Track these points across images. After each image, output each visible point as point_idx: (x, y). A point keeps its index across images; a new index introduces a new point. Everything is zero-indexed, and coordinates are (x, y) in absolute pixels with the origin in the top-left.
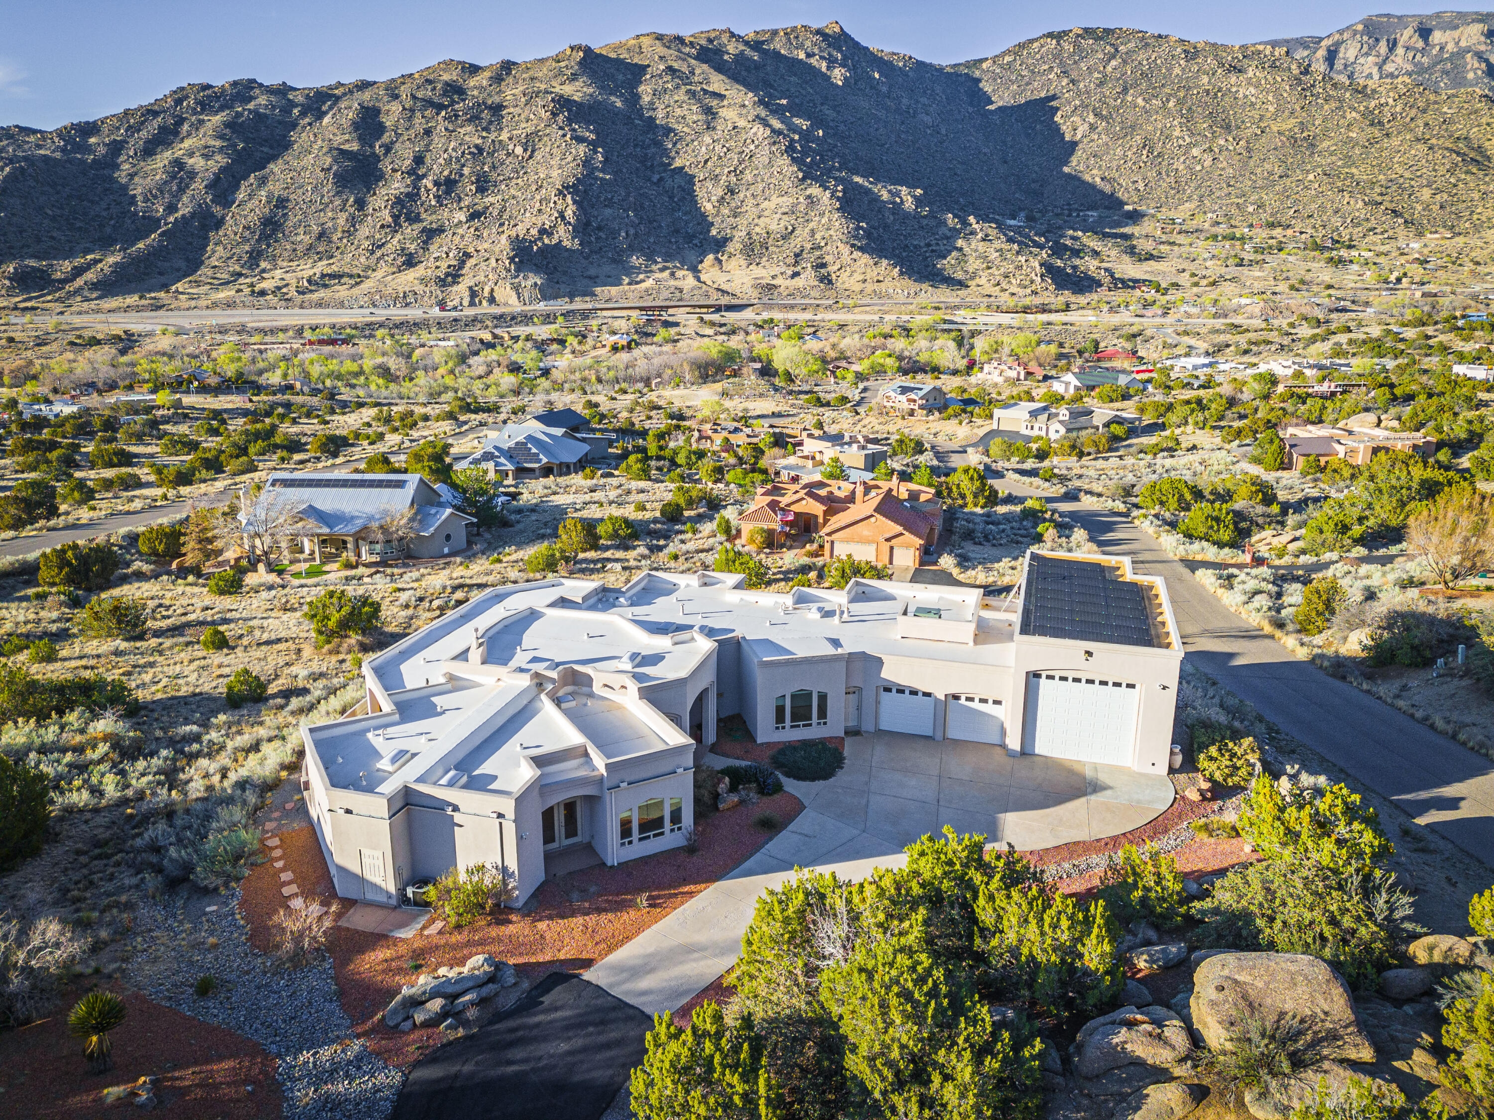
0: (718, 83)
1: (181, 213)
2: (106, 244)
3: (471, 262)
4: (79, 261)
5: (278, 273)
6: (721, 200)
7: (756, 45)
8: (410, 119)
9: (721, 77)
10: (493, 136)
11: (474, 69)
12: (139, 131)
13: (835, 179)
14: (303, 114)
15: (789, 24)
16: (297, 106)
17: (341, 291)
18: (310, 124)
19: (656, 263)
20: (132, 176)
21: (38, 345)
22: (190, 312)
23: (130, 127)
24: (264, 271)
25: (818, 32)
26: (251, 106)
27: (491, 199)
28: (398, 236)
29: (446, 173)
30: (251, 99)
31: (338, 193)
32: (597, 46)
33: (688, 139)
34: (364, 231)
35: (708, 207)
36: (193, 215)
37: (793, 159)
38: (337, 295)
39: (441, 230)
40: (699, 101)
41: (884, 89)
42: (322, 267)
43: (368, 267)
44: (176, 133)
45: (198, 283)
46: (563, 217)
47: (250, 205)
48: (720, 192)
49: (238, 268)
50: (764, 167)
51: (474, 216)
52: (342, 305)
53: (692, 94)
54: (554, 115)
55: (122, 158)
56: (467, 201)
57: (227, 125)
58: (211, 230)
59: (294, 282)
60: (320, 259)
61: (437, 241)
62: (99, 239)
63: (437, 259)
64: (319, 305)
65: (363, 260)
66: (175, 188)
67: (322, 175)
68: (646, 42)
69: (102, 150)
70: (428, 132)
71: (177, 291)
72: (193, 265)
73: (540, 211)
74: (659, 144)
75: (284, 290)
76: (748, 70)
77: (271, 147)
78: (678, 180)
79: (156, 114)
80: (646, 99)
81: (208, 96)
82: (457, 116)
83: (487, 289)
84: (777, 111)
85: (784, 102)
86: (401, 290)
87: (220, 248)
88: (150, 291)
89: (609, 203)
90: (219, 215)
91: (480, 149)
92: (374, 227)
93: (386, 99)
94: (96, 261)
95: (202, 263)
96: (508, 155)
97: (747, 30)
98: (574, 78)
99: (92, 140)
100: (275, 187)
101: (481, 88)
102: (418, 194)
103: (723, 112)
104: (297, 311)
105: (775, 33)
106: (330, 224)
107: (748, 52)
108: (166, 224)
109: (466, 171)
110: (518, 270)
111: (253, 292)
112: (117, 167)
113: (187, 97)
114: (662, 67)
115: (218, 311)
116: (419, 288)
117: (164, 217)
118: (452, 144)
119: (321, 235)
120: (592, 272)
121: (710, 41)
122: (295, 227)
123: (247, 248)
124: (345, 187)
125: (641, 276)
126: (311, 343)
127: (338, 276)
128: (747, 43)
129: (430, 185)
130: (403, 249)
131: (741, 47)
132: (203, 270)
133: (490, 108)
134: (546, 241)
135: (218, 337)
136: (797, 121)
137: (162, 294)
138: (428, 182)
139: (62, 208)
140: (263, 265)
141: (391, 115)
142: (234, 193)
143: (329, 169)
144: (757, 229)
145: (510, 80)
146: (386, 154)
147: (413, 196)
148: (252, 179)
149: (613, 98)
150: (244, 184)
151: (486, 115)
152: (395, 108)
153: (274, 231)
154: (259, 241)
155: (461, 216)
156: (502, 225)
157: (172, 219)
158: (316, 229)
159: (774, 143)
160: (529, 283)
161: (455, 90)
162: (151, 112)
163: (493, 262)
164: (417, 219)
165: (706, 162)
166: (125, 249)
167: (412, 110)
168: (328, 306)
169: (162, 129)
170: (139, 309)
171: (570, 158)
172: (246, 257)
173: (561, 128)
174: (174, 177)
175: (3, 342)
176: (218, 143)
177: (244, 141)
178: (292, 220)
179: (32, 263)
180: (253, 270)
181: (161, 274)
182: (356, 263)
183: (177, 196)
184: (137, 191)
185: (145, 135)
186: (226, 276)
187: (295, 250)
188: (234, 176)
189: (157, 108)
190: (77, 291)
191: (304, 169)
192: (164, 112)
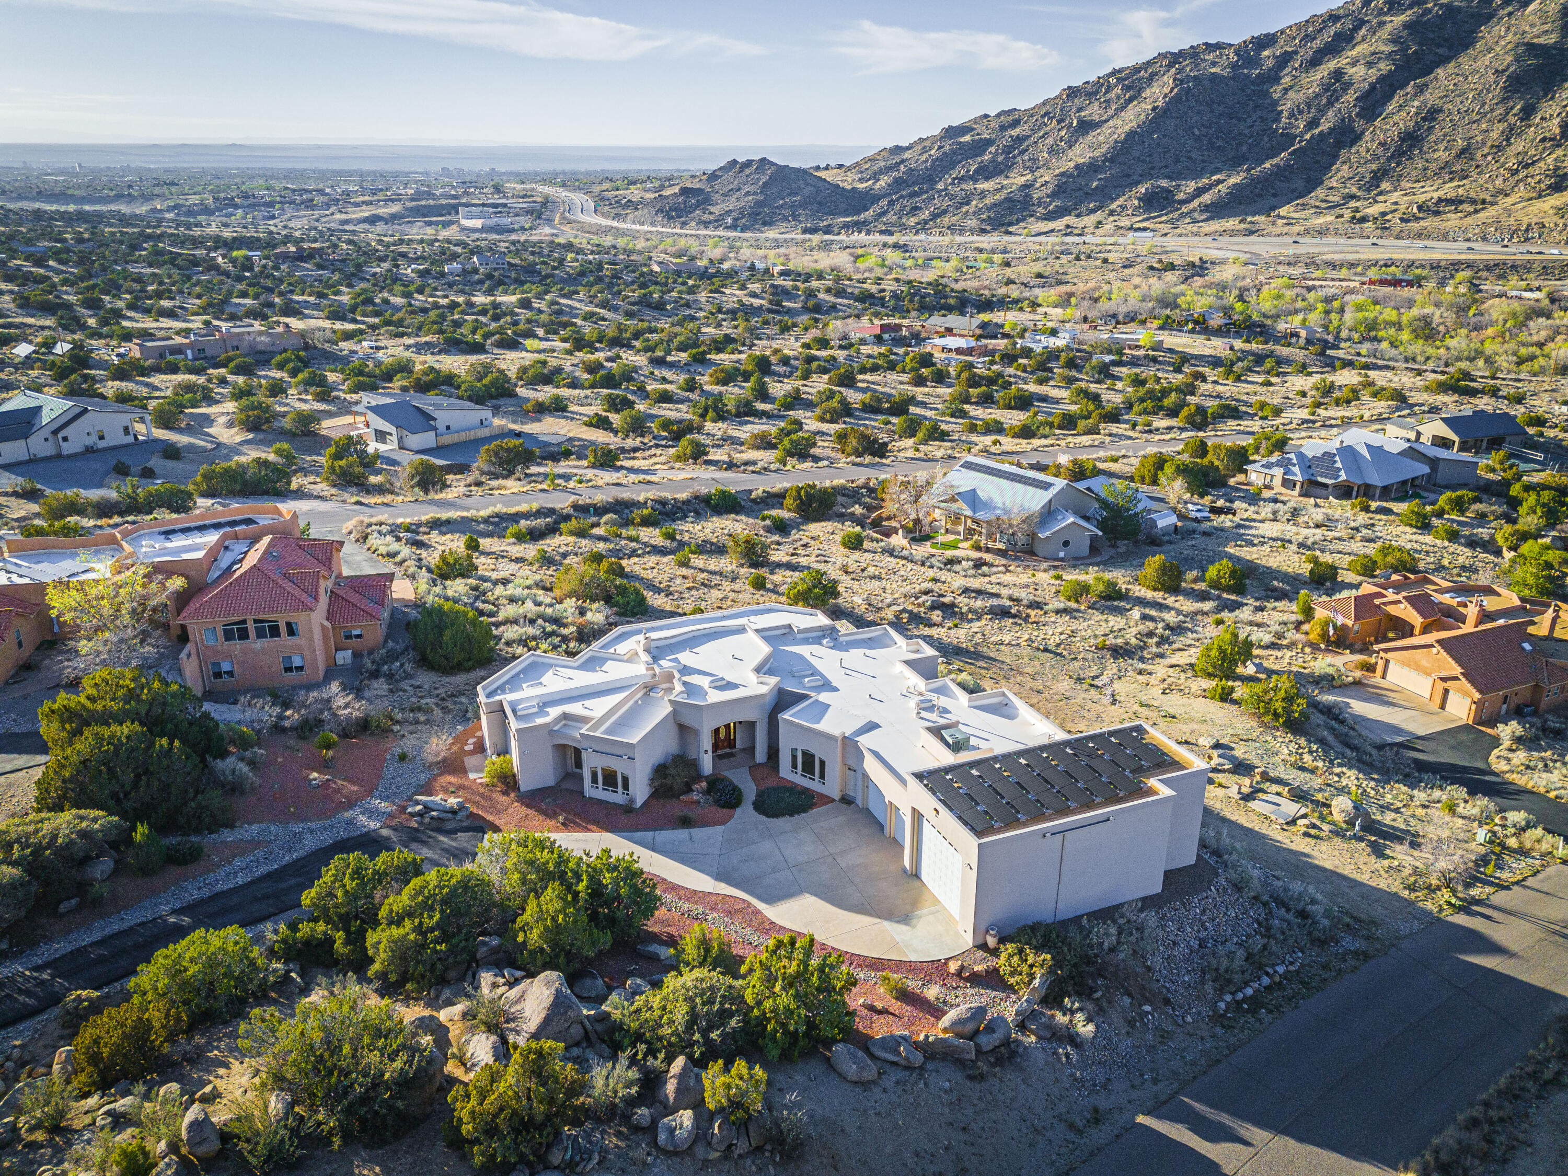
1: (1320, 129)
2: (1235, 163)
4: (1204, 182)
5: (1395, 197)
12: (1313, 39)
14: (1507, 2)
17: (1452, 220)
18: (1509, 15)
21: (1125, 267)
22: (1280, 239)
23: (1307, 36)
24: (1381, 193)
28: (1559, 153)
31: (1504, 100)
34: (1518, 145)
36: (1331, 131)
38: (1445, 225)
42: (1448, 190)
43: (1501, 192)
44: (1350, 39)
45: (1305, 207)
47: (1396, 118)
49: (1354, 190)
52: (1445, 237)
55: (1285, 71)
57: (1407, 26)
58: (1345, 147)
59: (1402, 208)
60: (1451, 180)
62: (1232, 158)
65: (1499, 182)
66: (1324, 101)
67: (1492, 78)
69: (1270, 63)
71: (1279, 215)
72: (1311, 185)
75: (1388, 217)
77: (1449, 49)
79: (1337, 19)
86: (1526, 220)
87: (1345, 167)
88: (1253, 215)
90: (1359, 131)
92: (1532, 141)
94: (1219, 182)
95: (1321, 183)
99: (1265, 53)
100: (1431, 97)
104: (1392, 242)
106: (1479, 139)
108: (1301, 141)
111: (1354, 218)
112: (1277, 80)
117: (1302, 135)
119: (1463, 151)
122: (1436, 143)
123: (1374, 167)
124: (1516, 91)
126: (1372, 282)
127: (1457, 202)
130: (1557, 169)
132: (1320, 192)
137: (1263, 219)
139: (1209, 127)
140: (1385, 185)
142: (1385, 104)
143: (1505, 71)
148: (1409, 89)
150: (1399, 93)
153: (1411, 148)
154: (1389, 159)
157: (1308, 136)
158: (1460, 144)
162: (1333, 17)
166: (1249, 170)
169: (1338, 36)
170: (1233, 233)
172: (1368, 177)
174: (1327, 90)
175: (1099, 262)
176: (1387, 49)
177: (1420, 44)
178: (1438, 133)
179: (1164, 183)
180: (1369, 190)
181: (1274, 195)
182: (1490, 186)
183: (1322, 111)
184: (1285, 108)
185: (1318, 43)
186: (1336, 199)
187: (1426, 169)
188: (1391, 86)
189: (1340, 12)
190: (1190, 213)
191: (1475, 72)
192: (1348, 15)
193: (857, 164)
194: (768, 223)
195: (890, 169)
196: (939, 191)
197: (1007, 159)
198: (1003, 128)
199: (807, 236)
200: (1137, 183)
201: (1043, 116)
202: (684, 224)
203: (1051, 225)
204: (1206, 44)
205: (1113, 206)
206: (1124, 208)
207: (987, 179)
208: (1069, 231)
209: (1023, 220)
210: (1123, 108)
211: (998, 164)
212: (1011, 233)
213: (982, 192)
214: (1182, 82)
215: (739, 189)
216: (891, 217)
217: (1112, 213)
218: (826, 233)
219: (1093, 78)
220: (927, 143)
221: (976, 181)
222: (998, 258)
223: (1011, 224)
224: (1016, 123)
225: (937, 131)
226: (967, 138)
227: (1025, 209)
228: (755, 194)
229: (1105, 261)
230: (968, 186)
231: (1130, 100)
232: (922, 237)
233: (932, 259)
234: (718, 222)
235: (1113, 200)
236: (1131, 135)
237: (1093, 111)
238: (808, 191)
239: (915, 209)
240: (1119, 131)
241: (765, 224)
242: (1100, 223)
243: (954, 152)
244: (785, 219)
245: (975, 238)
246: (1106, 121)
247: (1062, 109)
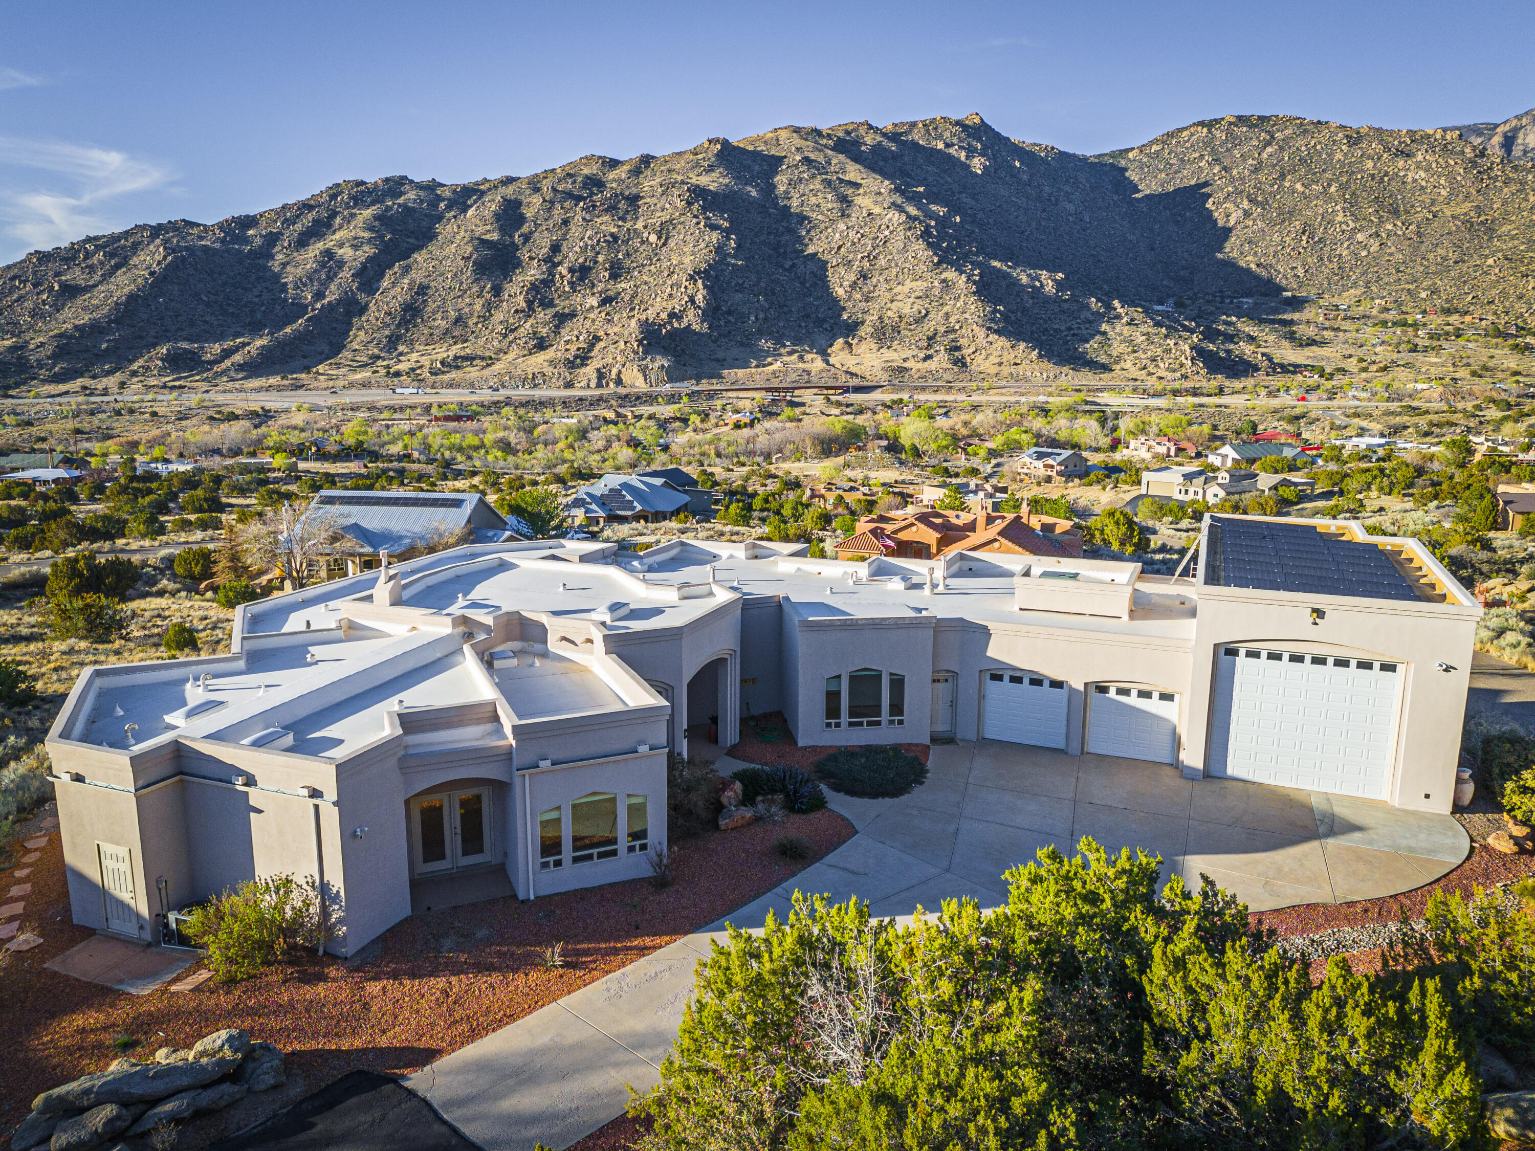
0: (854, 172)
1: (327, 300)
2: (255, 329)
3: (602, 344)
4: (229, 344)
5: (414, 356)
6: (854, 285)
7: (894, 137)
8: (549, 210)
9: (858, 166)
10: (628, 225)
11: (614, 163)
12: (295, 223)
13: (972, 263)
14: (449, 207)
15: (927, 116)
16: (443, 200)
17: (473, 372)
18: (455, 217)
19: (785, 346)
20: (284, 265)
22: (327, 392)
23: (286, 220)
24: (401, 354)
25: (958, 123)
26: (400, 201)
27: (623, 285)
28: (531, 321)
29: (581, 260)
30: (401, 194)
31: (476, 281)
32: (734, 140)
33: (822, 226)
34: (498, 316)
35: (840, 292)
36: (339, 301)
37: (929, 244)
38: (467, 376)
39: (573, 315)
40: (835, 190)
41: (1025, 177)
42: (456, 350)
43: (501, 350)
44: (329, 225)
45: (338, 366)
46: (692, 300)
47: (392, 292)
48: (853, 277)
49: (376, 351)
50: (899, 252)
51: (606, 301)
52: (472, 385)
53: (828, 183)
54: (689, 203)
55: (276, 249)
56: (600, 287)
57: (376, 218)
58: (355, 316)
59: (428, 364)
60: (455, 343)
61: (569, 324)
62: (250, 323)
63: (567, 342)
64: (451, 385)
65: (495, 343)
66: (324, 277)
67: (462, 263)
68: (783, 134)
69: (258, 241)
70: (566, 222)
71: (317, 373)
72: (336, 348)
73: (670, 295)
74: (792, 231)
75: (418, 372)
76: (885, 160)
77: (417, 239)
78: (811, 266)
79: (310, 208)
80: (781, 189)
81: (361, 192)
82: (594, 206)
83: (614, 371)
84: (914, 199)
85: (921, 189)
86: (530, 371)
87: (362, 333)
88: (293, 373)
89: (740, 289)
90: (363, 302)
91: (615, 237)
92: (509, 312)
93: (528, 192)
94: (245, 345)
95: (344, 346)
96: (643, 242)
97: (885, 123)
98: (710, 169)
99: (251, 232)
100: (417, 276)
101: (620, 181)
102: (553, 281)
103: (859, 200)
105: (913, 125)
106: (467, 310)
107: (885, 143)
108: (313, 310)
109: (601, 258)
110: (646, 352)
111: (388, 373)
112: (272, 257)
113: (342, 192)
114: (798, 158)
115: (354, 391)
116: (548, 370)
117: (312, 304)
118: (589, 233)
119: (458, 320)
120: (720, 355)
121: (848, 133)
122: (434, 312)
123: (387, 333)
124: (483, 274)
125: (770, 359)
126: (437, 419)
127: (470, 358)
128: (884, 135)
129: (565, 272)
130: (535, 333)
131: (879, 138)
132: (346, 354)
133: (627, 198)
134: (676, 325)
135: (349, 413)
136: (934, 208)
137: (303, 376)
138: (563, 269)
139: (217, 294)
140: (401, 348)
141: (533, 206)
142: (379, 281)
143: (469, 258)
144: (890, 313)
145: (648, 172)
146: (524, 244)
147: (548, 282)
148: (396, 268)
149: (748, 188)
150: (388, 273)
151: (623, 205)
152: (537, 200)
153: (414, 316)
154: (399, 326)
155: (593, 301)
156: (632, 309)
157: (318, 306)
158: (453, 314)
159: (910, 229)
160: (657, 365)
161: (594, 183)
162: (306, 206)
163: (621, 345)
164: (551, 304)
165: (839, 248)
166: (273, 334)
167: (552, 202)
168: (458, 385)
169: (316, 222)
170: (279, 388)
171: (703, 245)
172: (385, 341)
173: (695, 217)
174: (323, 266)
175: (147, 416)
176: (367, 235)
177: (392, 233)
178: (431, 306)
179: (185, 345)
180: (391, 353)
181: (304, 357)
182: (489, 346)
183: (325, 284)
184: (288, 279)
185: (298, 226)
186: (364, 359)
187: (431, 334)
188: (379, 266)
189: (312, 202)
190: (224, 372)
191: (446, 257)
192: (319, 206)
200: (154, 345)
201: (13, 278)
203: (62, 388)
204: (184, 220)
205: (135, 366)
206: (148, 369)
208: (88, 391)
209: (24, 383)
210: (111, 273)
214: (174, 251)
217: (134, 374)
223: (8, 387)
227: (22, 372)
229: (154, 414)
231: (118, 267)
235: (132, 361)
236: (132, 298)
237: (76, 276)
240: (117, 294)
242: (123, 383)
246: (95, 286)
247: (35, 273)
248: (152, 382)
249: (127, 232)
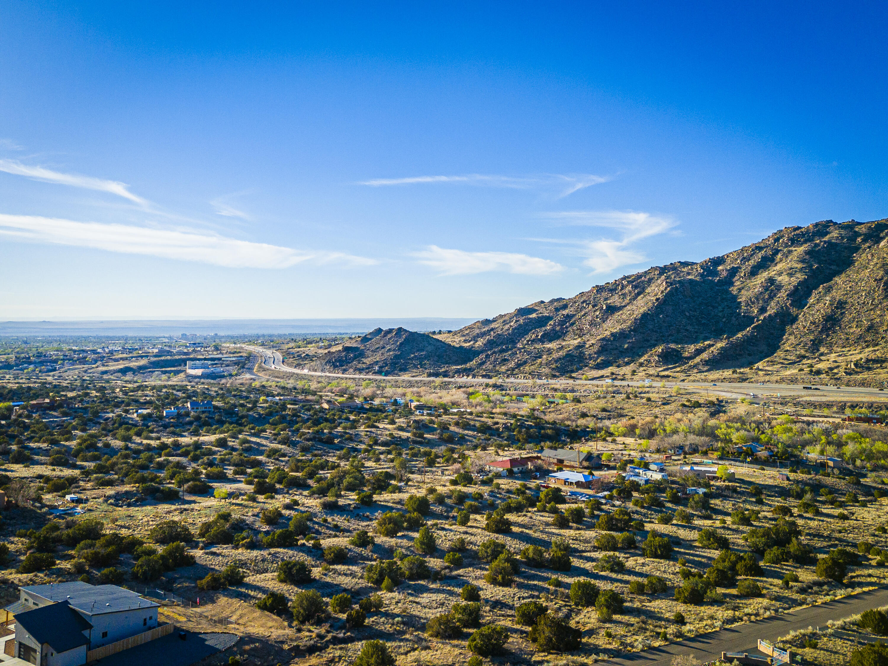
1: (768, 313)
2: (717, 335)
4: (700, 345)
5: (833, 357)
12: (750, 260)
14: (865, 241)
16: (860, 235)
18: (869, 247)
20: (740, 290)
21: (664, 404)
23: (744, 258)
24: (822, 354)
26: (826, 239)
30: (827, 233)
36: (776, 314)
38: (878, 377)
42: (868, 353)
44: (773, 260)
45: (773, 363)
47: (817, 307)
49: (803, 352)
55: (736, 278)
57: (807, 253)
58: (788, 325)
60: (868, 346)
62: (715, 331)
64: (863, 384)
66: (767, 297)
67: (874, 284)
69: (725, 274)
71: (758, 369)
72: (772, 349)
75: (835, 371)
77: (838, 265)
79: (760, 249)
81: (797, 235)
87: (792, 337)
88: (740, 367)
90: (795, 314)
94: (710, 346)
95: (779, 347)
99: (720, 268)
100: (837, 294)
104: (843, 388)
108: (758, 321)
111: (811, 371)
112: (732, 284)
113: (783, 236)
115: (783, 386)
117: (757, 316)
119: (870, 328)
122: (850, 322)
123: (812, 337)
126: (850, 419)
127: (880, 361)
132: (780, 353)
135: (779, 408)
137: (747, 370)
139: (695, 311)
140: (822, 349)
142: (807, 298)
143: (880, 280)
148: (820, 289)
150: (815, 292)
153: (833, 325)
154: (821, 332)
157: (762, 318)
162: (758, 248)
166: (728, 338)
168: (869, 385)
169: (764, 258)
172: (810, 344)
174: (767, 289)
176: (800, 266)
177: (819, 263)
178: (848, 317)
179: (673, 346)
180: (814, 353)
181: (750, 355)
183: (767, 302)
184: (742, 299)
185: (752, 262)
186: (793, 358)
187: (848, 339)
188: (808, 287)
189: (762, 245)
190: (695, 366)
191: (861, 280)
192: (767, 247)
193: (461, 330)
194: (404, 369)
195: (483, 334)
196: (520, 349)
197: (562, 329)
198: (557, 310)
199: (432, 379)
200: (654, 346)
201: (582, 303)
202: (344, 371)
203: (601, 373)
204: (680, 262)
205: (642, 360)
206: (649, 361)
207: (550, 341)
208: (614, 377)
209: (581, 369)
210: (635, 298)
211: (557, 332)
212: (573, 378)
213: (549, 349)
214: (671, 284)
215: (384, 347)
216: (488, 365)
217: (641, 365)
218: (445, 376)
219: (612, 281)
220: (507, 318)
221: (543, 342)
222: (569, 395)
223: (572, 371)
224: (565, 307)
225: (512, 310)
226: (534, 315)
227: (580, 362)
228: (394, 350)
229: (649, 399)
230: (539, 346)
231: (639, 294)
232: (512, 380)
233: (523, 396)
234: (368, 369)
235: (640, 356)
236: (644, 315)
237: (615, 300)
238: (430, 348)
239: (504, 361)
240: (636, 313)
241: (401, 370)
242: (634, 371)
243: (526, 324)
244: (415, 367)
245: (551, 381)
246: (625, 306)
247: (594, 299)
248: (652, 371)
249: (646, 272)
